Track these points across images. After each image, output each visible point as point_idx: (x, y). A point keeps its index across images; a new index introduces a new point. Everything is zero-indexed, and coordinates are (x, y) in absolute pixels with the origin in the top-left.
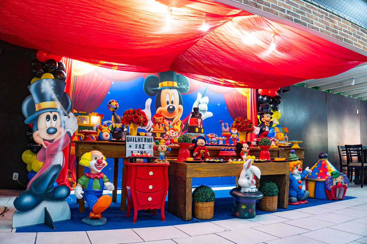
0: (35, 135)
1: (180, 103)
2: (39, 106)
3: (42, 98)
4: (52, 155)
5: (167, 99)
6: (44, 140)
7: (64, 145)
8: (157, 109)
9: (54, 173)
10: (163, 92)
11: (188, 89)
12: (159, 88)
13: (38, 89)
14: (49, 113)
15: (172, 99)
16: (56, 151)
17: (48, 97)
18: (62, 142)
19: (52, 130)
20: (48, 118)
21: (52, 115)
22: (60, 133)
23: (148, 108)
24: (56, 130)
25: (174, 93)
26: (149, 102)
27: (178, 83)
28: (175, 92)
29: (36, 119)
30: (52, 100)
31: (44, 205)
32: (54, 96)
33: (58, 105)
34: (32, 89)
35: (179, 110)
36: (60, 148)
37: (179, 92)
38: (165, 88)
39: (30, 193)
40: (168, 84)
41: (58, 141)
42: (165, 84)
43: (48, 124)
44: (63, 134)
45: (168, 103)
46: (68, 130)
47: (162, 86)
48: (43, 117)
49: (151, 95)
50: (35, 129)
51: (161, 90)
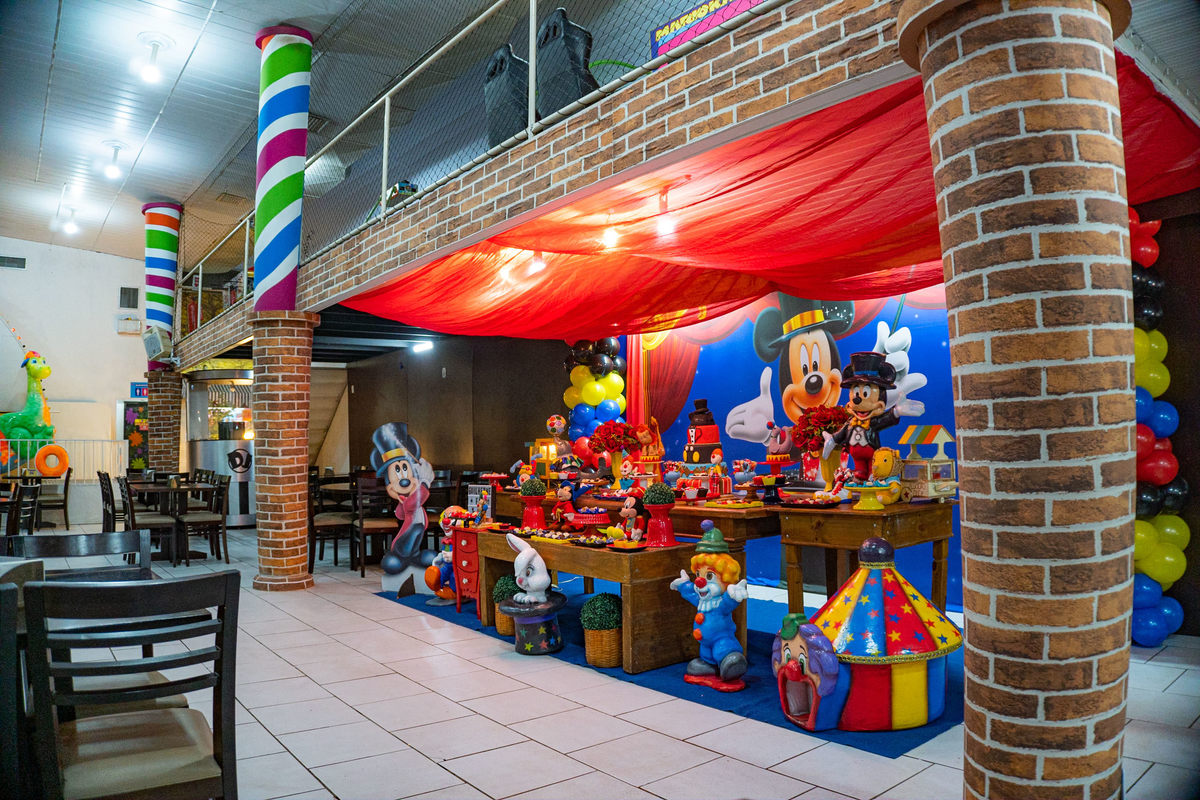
0: (389, 488)
1: (835, 365)
2: (386, 457)
3: (387, 447)
4: (411, 512)
5: (804, 360)
6: (399, 494)
7: (422, 499)
8: (783, 390)
9: (416, 533)
10: (794, 344)
11: (849, 319)
12: (783, 337)
13: (380, 437)
14: (397, 463)
15: (815, 358)
16: (414, 506)
17: (392, 445)
18: (419, 495)
19: (405, 483)
20: (397, 468)
21: (400, 465)
22: (415, 485)
23: (765, 392)
24: (409, 482)
25: (818, 341)
26: (767, 375)
27: (824, 311)
28: (820, 336)
29: (386, 471)
30: (397, 447)
31: (411, 571)
32: (398, 443)
33: (405, 452)
34: (375, 439)
35: (833, 383)
36: (419, 503)
37: (830, 335)
38: (794, 333)
39: (395, 554)
40: (802, 319)
41: (415, 495)
42: (795, 322)
43: (400, 475)
44: (418, 486)
45: (805, 370)
46: (423, 480)
47: (790, 330)
48: (392, 468)
49: (769, 360)
50: (387, 482)
51: (787, 343)
